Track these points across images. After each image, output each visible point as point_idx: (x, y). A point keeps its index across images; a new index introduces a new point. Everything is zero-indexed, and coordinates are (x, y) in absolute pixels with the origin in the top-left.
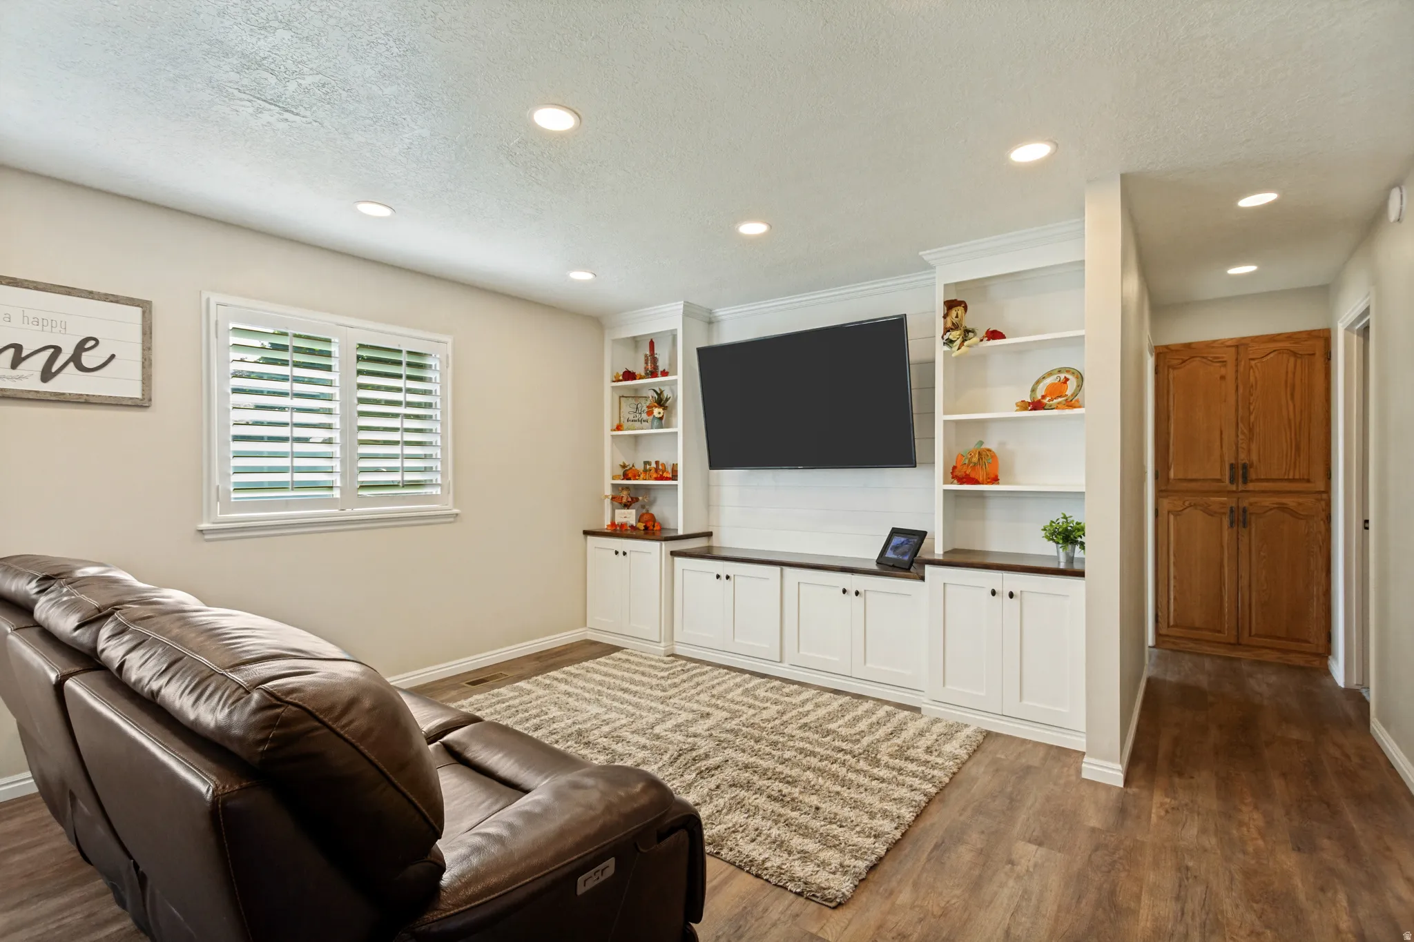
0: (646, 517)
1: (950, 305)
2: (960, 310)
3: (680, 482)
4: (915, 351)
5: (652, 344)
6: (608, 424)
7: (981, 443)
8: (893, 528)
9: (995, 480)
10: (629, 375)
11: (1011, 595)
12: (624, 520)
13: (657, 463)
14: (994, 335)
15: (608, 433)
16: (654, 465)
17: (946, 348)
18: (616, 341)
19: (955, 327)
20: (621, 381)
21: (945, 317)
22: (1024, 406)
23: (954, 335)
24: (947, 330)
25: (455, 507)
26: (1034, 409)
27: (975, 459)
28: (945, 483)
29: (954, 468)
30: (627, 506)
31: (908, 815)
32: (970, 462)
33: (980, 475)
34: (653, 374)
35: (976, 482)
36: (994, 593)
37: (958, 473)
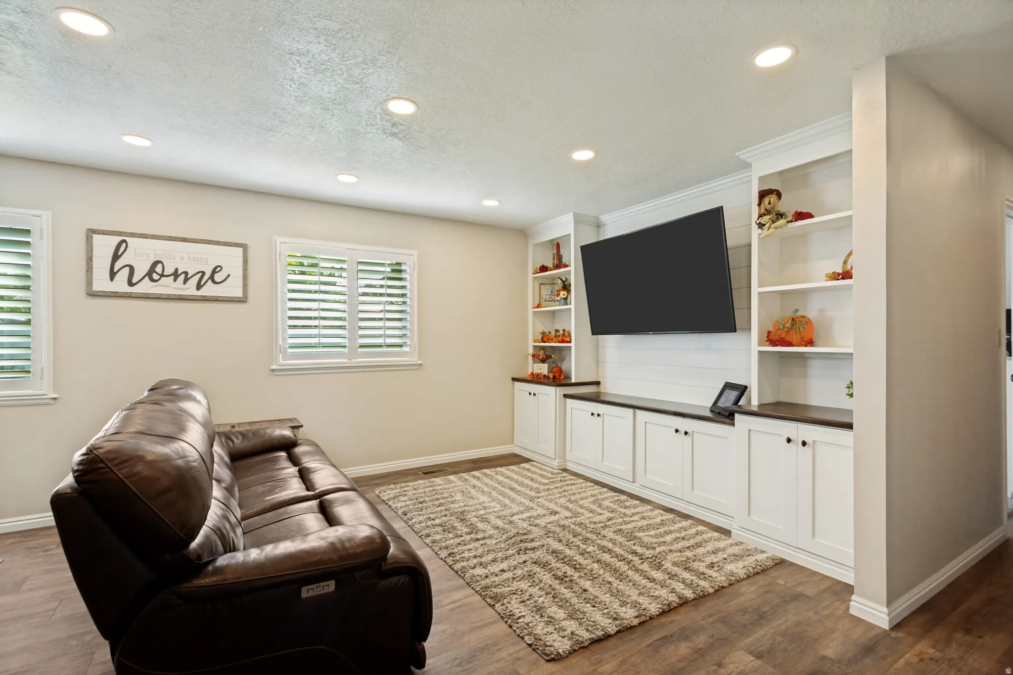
0: (555, 370)
1: (763, 195)
2: (773, 198)
3: (572, 345)
4: (733, 237)
5: (558, 245)
6: (530, 304)
7: (797, 311)
8: (726, 382)
9: (810, 343)
10: (544, 269)
11: (804, 443)
12: (539, 371)
13: (564, 330)
14: (800, 216)
15: (531, 310)
16: (561, 332)
17: (760, 231)
18: (536, 245)
19: (768, 212)
20: (538, 273)
21: (759, 205)
22: (835, 276)
23: (766, 219)
24: (760, 216)
25: (420, 360)
26: (843, 278)
27: (788, 325)
28: (760, 345)
29: (769, 332)
30: (543, 361)
31: (654, 608)
32: (784, 327)
33: (794, 338)
34: (558, 267)
35: (790, 344)
36: (789, 440)
37: (774, 338)
